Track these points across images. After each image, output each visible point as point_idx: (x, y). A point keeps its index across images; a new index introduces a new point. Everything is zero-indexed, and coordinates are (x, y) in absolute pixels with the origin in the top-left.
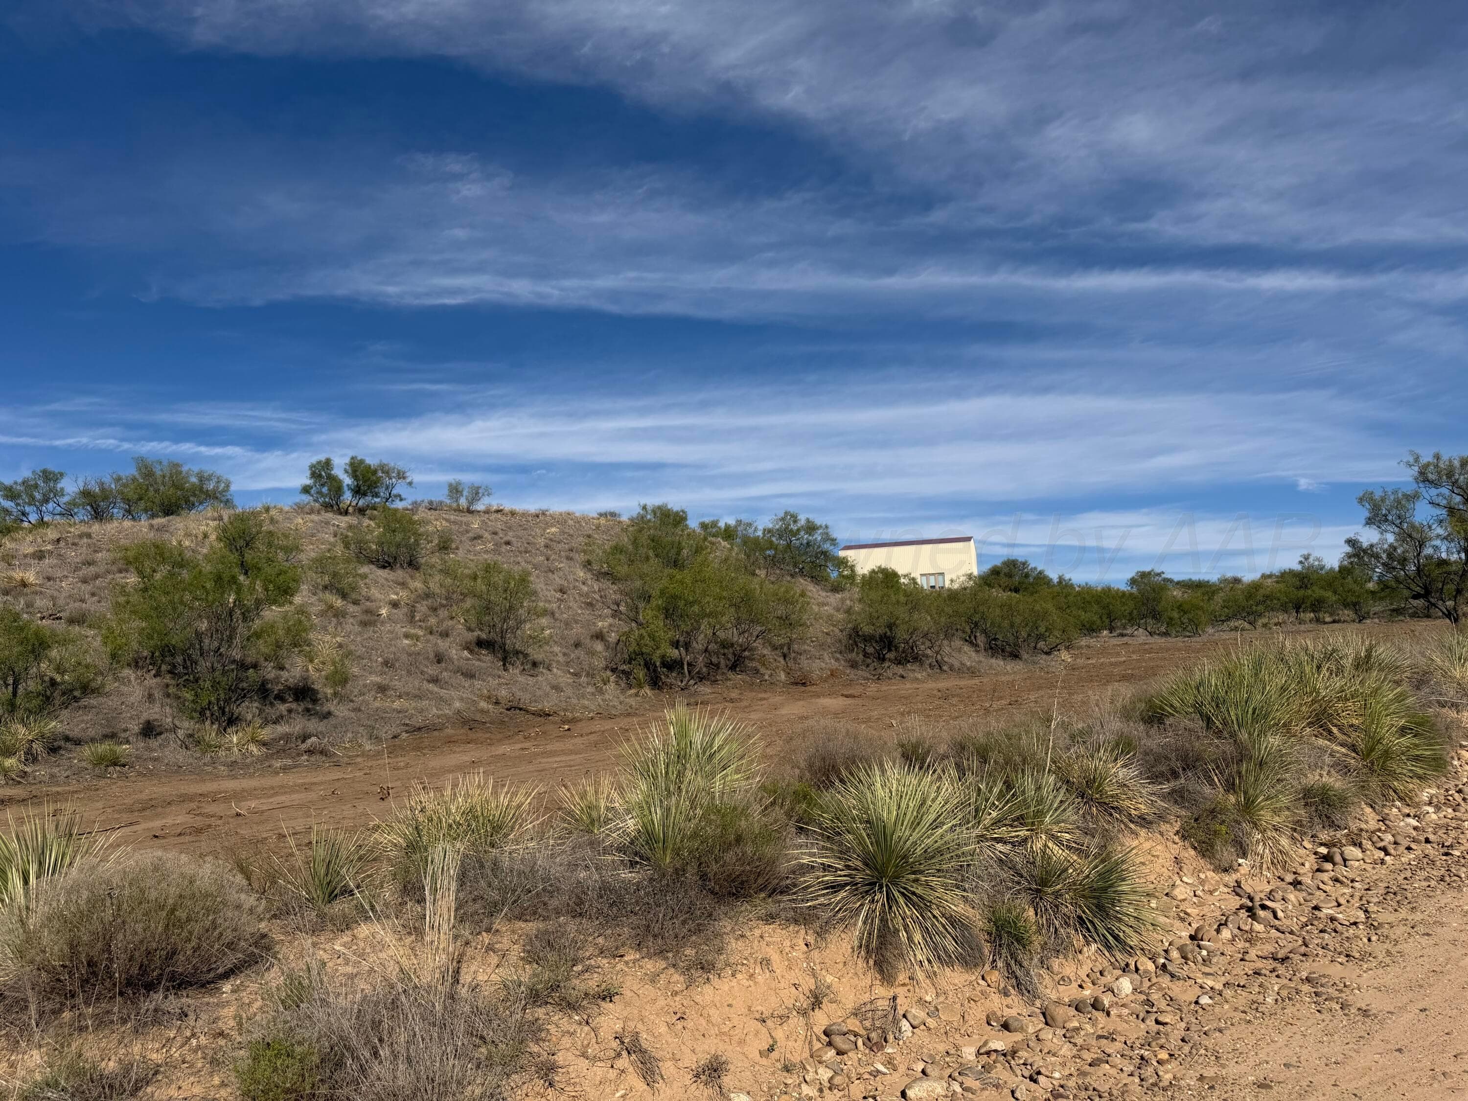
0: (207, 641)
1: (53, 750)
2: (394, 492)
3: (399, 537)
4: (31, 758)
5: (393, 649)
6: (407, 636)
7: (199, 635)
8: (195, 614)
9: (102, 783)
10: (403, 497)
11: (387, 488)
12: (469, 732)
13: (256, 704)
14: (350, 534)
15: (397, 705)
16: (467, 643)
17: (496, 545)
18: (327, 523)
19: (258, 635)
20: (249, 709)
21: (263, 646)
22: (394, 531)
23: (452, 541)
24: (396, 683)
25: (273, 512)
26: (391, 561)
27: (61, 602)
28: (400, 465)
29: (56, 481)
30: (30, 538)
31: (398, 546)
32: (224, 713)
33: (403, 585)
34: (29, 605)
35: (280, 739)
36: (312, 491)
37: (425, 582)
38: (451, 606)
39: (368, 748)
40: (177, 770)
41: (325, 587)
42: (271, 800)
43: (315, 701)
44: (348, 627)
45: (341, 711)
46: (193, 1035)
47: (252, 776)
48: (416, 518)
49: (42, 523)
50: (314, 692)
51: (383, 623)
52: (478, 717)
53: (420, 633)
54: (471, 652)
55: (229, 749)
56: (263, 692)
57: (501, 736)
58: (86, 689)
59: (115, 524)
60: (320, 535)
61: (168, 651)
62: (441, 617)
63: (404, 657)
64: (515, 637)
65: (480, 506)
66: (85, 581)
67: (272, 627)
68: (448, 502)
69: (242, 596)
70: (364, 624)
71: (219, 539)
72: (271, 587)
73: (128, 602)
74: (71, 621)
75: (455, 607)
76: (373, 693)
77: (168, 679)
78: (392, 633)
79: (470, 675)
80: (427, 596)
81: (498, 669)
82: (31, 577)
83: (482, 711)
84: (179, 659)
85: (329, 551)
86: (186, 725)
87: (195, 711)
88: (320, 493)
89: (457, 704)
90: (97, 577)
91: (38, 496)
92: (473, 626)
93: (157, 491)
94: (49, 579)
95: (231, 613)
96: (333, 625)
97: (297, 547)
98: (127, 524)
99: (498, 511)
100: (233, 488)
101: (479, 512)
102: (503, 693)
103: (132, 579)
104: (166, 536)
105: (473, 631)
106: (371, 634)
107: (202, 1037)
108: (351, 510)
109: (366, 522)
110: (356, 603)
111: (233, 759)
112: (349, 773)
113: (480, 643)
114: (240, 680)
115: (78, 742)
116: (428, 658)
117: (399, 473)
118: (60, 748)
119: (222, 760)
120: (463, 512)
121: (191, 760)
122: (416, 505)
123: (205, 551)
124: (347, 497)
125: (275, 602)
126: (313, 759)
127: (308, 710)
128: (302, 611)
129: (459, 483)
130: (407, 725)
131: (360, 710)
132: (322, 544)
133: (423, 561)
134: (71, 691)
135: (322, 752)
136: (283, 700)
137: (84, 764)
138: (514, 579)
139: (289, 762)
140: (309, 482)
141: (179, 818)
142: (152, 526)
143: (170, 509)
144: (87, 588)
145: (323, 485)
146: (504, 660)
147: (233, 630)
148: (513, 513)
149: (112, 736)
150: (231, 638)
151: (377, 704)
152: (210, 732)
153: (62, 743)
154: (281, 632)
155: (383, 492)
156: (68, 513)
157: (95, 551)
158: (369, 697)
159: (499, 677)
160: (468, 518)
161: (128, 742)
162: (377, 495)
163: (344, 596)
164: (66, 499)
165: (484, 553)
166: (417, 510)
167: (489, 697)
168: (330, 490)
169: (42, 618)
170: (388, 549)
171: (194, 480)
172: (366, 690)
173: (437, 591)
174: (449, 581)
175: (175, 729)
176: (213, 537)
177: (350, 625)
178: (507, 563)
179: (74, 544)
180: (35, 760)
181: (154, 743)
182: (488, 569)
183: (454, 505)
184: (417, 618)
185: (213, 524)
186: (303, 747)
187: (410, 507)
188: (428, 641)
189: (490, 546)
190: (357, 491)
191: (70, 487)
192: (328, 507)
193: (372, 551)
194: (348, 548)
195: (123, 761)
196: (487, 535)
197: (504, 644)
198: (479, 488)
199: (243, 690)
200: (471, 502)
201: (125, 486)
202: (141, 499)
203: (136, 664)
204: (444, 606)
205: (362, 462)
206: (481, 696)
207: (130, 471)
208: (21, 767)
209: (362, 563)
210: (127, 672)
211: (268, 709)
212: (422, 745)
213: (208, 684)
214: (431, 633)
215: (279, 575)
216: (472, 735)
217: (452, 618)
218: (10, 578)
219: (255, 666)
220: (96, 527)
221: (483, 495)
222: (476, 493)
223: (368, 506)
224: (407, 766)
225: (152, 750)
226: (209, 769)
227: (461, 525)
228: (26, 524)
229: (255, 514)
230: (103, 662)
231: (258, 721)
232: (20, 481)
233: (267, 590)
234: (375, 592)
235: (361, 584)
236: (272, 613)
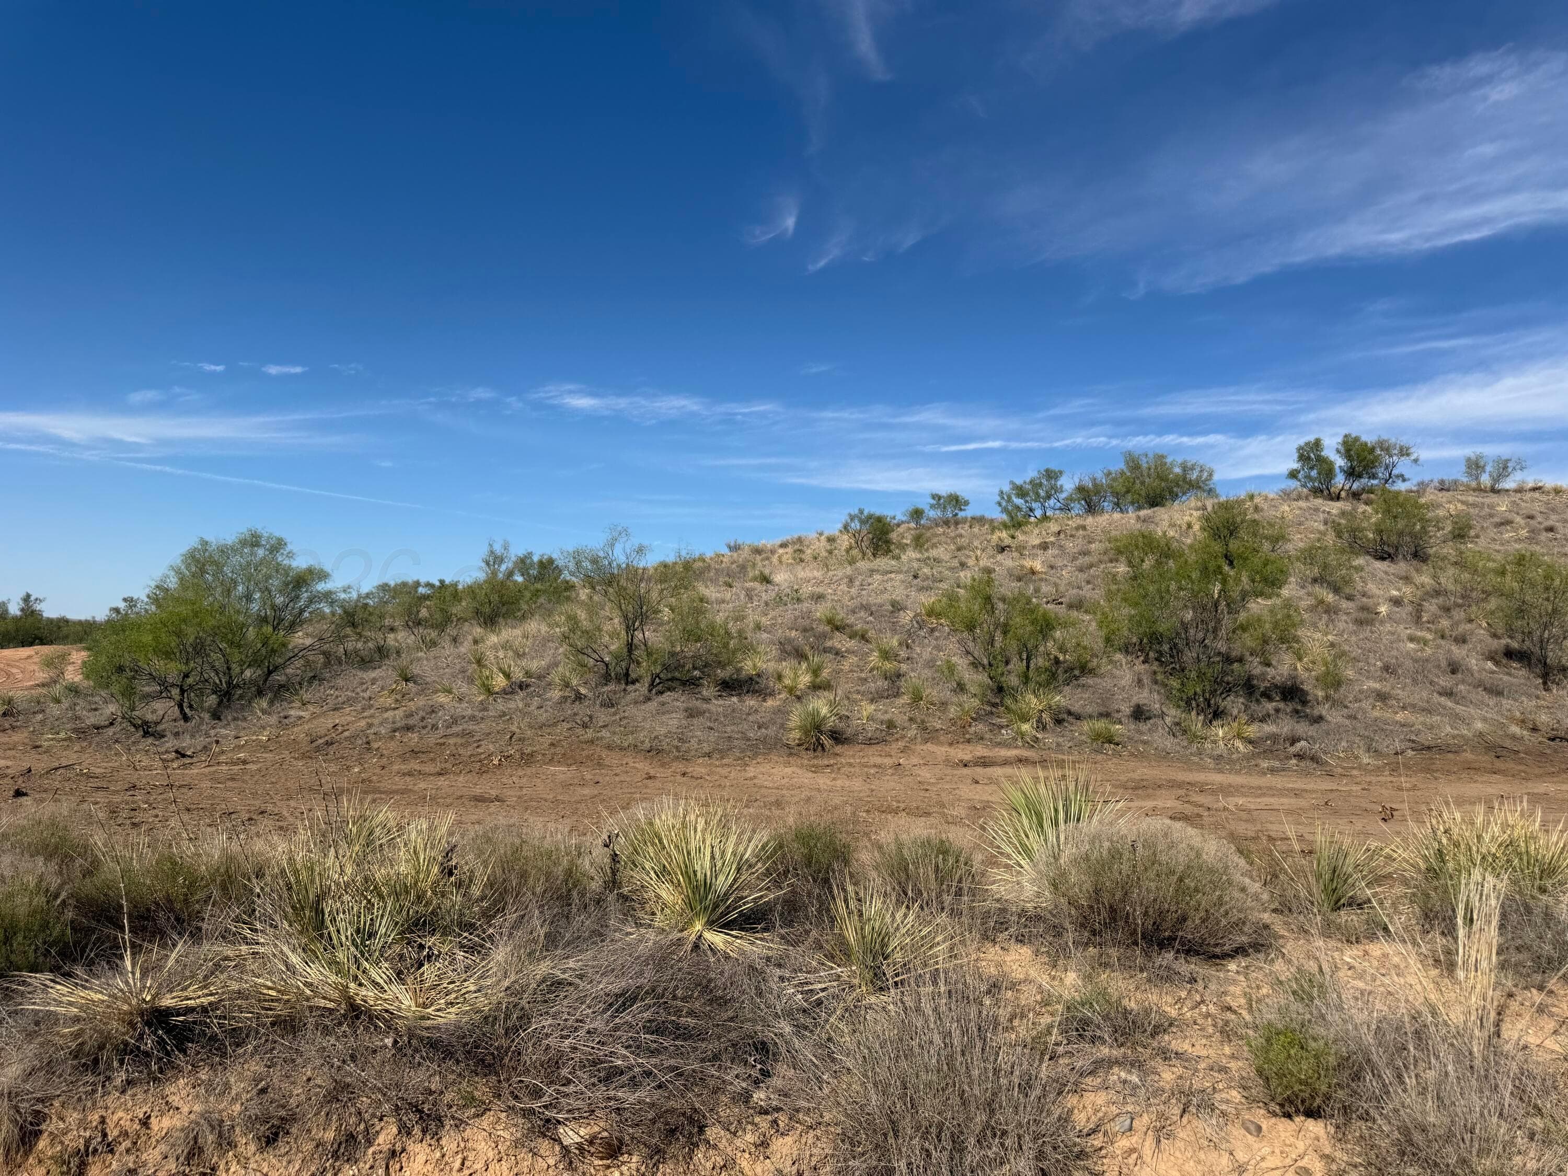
0: (1192, 631)
1: (1059, 722)
2: (1395, 472)
3: (1401, 524)
4: (1041, 726)
5: (1395, 653)
6: (1412, 639)
7: (1185, 626)
8: (1181, 604)
9: (1099, 757)
10: (1406, 477)
11: (1387, 467)
12: (1496, 760)
13: (1241, 700)
14: (1343, 521)
15: (1400, 717)
16: (1490, 652)
17: (1532, 531)
18: (1317, 510)
19: (1244, 628)
20: (1235, 704)
21: (1248, 640)
22: (1395, 517)
23: (1471, 528)
24: (1399, 691)
25: (1257, 500)
26: (1391, 551)
27: (1062, 588)
28: (1404, 441)
29: (1056, 479)
30: (1036, 531)
31: (1401, 534)
32: (1209, 706)
33: (1407, 579)
34: (1037, 590)
35: (1267, 738)
36: (1300, 476)
37: (1435, 577)
38: (1469, 606)
39: (1366, 760)
40: (1164, 756)
41: (1315, 580)
42: (1258, 800)
43: (1304, 703)
44: (1341, 625)
45: (1334, 717)
46: (1203, 1002)
47: (1238, 772)
48: (1422, 500)
49: (1045, 518)
50: (1304, 693)
51: (1382, 622)
52: (1508, 743)
53: (1429, 636)
54: (1497, 663)
55: (1215, 742)
56: (1249, 687)
57: (1541, 771)
58: (1084, 669)
59: (1106, 516)
60: (1309, 524)
61: (1155, 638)
62: (1456, 618)
63: (1408, 663)
64: (1561, 649)
65: (1509, 484)
66: (1081, 570)
67: (1259, 620)
68: (1465, 480)
69: (1228, 587)
70: (1360, 623)
71: (1203, 529)
72: (1258, 578)
73: (1118, 590)
74: (1070, 606)
75: (1474, 608)
76: (1371, 700)
77: (1155, 666)
78: (1393, 634)
79: (1494, 691)
80: (1437, 593)
81: (1536, 688)
82: (1038, 566)
83: (1514, 737)
84: (1166, 647)
85: (1319, 540)
86: (1173, 713)
87: (1182, 699)
88: (1308, 477)
89: (1479, 725)
90: (1091, 566)
91: (1042, 493)
92: (1500, 632)
93: (1143, 483)
94: (1052, 567)
95: (1216, 605)
96: (1323, 622)
97: (1283, 537)
98: (1117, 516)
99: (1534, 489)
100: (1216, 477)
101: (1507, 491)
102: (1543, 718)
103: (1122, 568)
104: (1152, 527)
105: (1499, 638)
106: (1368, 634)
107: (1211, 1006)
108: (1343, 494)
109: (1362, 508)
110: (1349, 598)
111: (1219, 752)
112: (1344, 786)
113: (1510, 654)
114: (1225, 673)
115: (1078, 717)
116: (1439, 667)
117: (1401, 449)
118: (1063, 720)
119: (1208, 752)
120: (1485, 491)
121: (1178, 748)
122: (1422, 487)
123: (1189, 541)
124: (1339, 480)
125: (1261, 594)
126: (1302, 764)
127: (1297, 712)
128: (1288, 604)
129: (1479, 457)
130: (1413, 741)
131: (1355, 718)
132: (1311, 532)
133: (1431, 551)
134: (1072, 669)
135: (1314, 759)
136: (1270, 699)
137: (1083, 737)
138: (1560, 574)
139: (1277, 764)
140: (1296, 466)
141: (1168, 801)
142: (1138, 518)
143: (1155, 501)
144: (1082, 576)
145: (1312, 468)
146: (1545, 677)
147: (1219, 621)
148: (1557, 491)
149: (1107, 715)
150: (1215, 630)
151: (1376, 713)
152: (1196, 722)
153: (1065, 716)
154: (1267, 626)
155: (1381, 473)
156: (1066, 508)
157: (1090, 542)
158: (1366, 705)
159: (1538, 697)
160: (1493, 499)
161: (1120, 723)
162: (1374, 476)
163: (1336, 590)
164: (1063, 496)
165: (1516, 541)
166: (1425, 491)
167: (1523, 721)
168: (1319, 473)
169: (1048, 602)
170: (1388, 537)
171: (1177, 470)
172: (1362, 696)
173: (1451, 587)
174: (1466, 576)
175: (1162, 715)
176: (1196, 527)
177: (1343, 622)
178: (1548, 554)
179: (1072, 536)
180: (1044, 728)
181: (1144, 727)
182: (1520, 560)
183: (1474, 484)
184: (1425, 619)
185: (1196, 514)
186: (1292, 750)
187: (1415, 489)
188: (1439, 647)
189: (1524, 533)
190: (1351, 474)
191: (1068, 484)
192: (1317, 492)
193: (1368, 540)
194: (1341, 537)
195: (1117, 739)
196: (1518, 519)
197: (1546, 657)
198: (1507, 461)
199: (1228, 683)
200: (1496, 480)
201: (1114, 480)
202: (1128, 492)
203: (1126, 649)
204: (1460, 606)
205: (1357, 439)
206: (1512, 719)
207: (1119, 466)
208: (1034, 732)
209: (1357, 555)
210: (1118, 656)
211: (1254, 706)
212: (1434, 767)
213: (1193, 675)
214: (1443, 637)
215: (1265, 565)
216: (1499, 764)
217: (1471, 621)
218: (1022, 567)
219: (1240, 660)
220: (1090, 520)
221: (1514, 469)
222: (1503, 468)
223: (1363, 489)
224: (1414, 788)
225: (1142, 733)
226: (1196, 759)
227: (1482, 508)
228: (1032, 519)
229: (1240, 502)
230: (1099, 644)
231: (1244, 718)
232: (1028, 480)
233: (1253, 581)
234: (1372, 587)
235: (1356, 577)
236: (1258, 606)
